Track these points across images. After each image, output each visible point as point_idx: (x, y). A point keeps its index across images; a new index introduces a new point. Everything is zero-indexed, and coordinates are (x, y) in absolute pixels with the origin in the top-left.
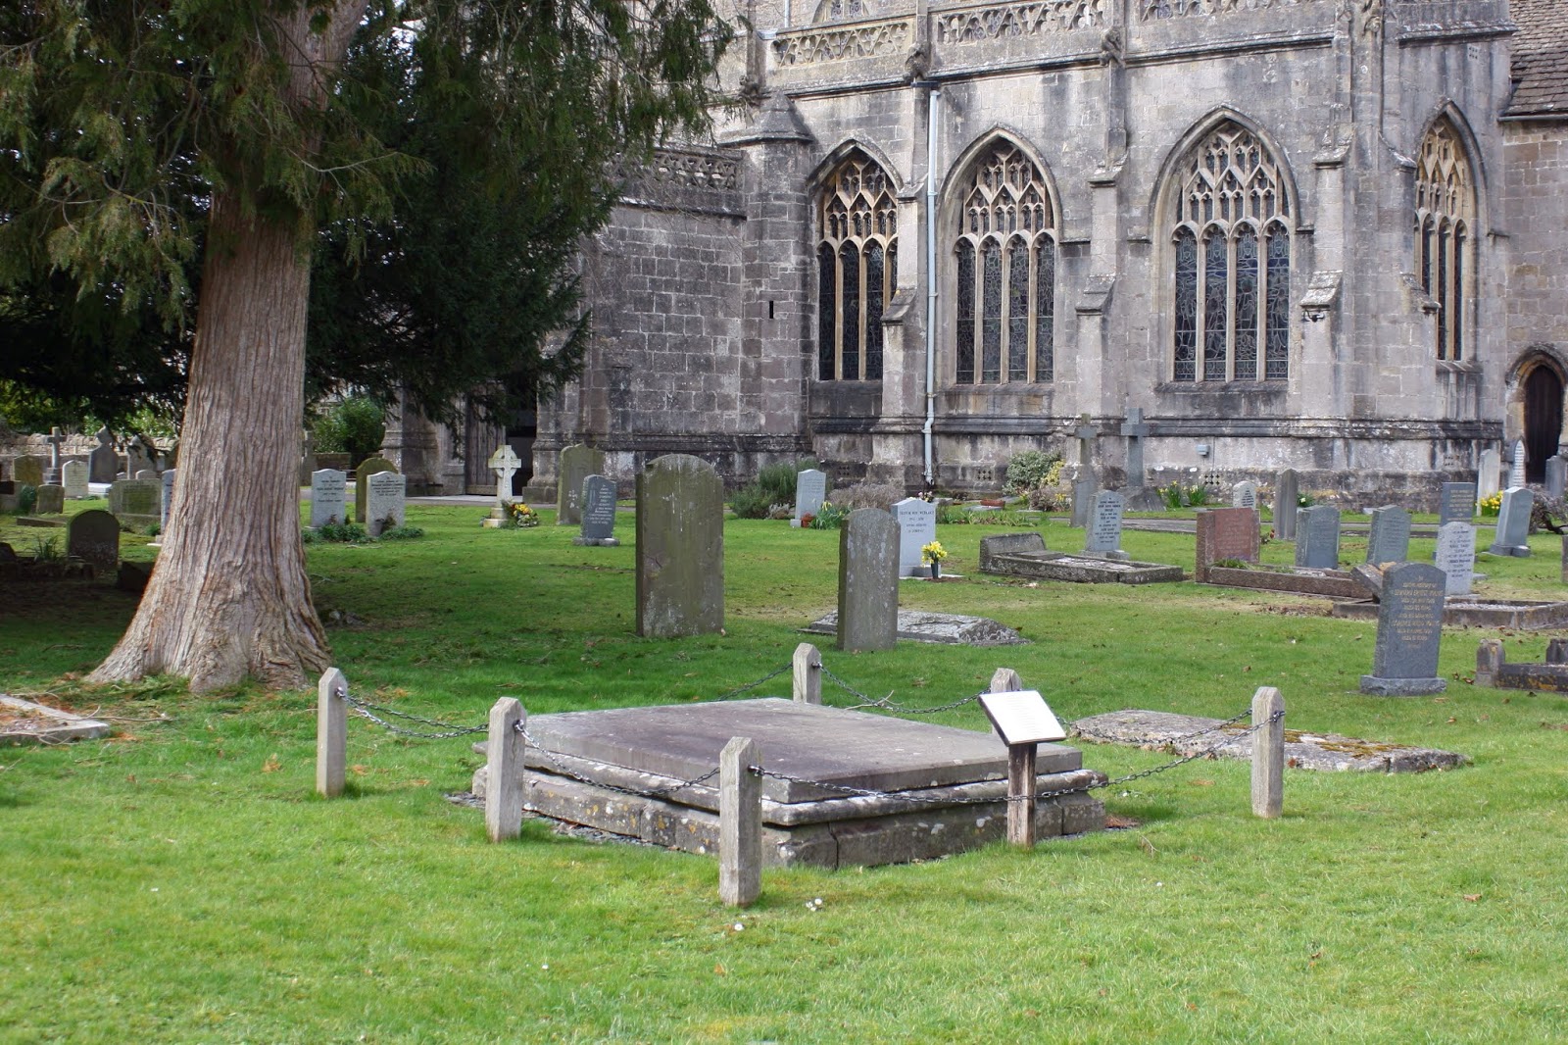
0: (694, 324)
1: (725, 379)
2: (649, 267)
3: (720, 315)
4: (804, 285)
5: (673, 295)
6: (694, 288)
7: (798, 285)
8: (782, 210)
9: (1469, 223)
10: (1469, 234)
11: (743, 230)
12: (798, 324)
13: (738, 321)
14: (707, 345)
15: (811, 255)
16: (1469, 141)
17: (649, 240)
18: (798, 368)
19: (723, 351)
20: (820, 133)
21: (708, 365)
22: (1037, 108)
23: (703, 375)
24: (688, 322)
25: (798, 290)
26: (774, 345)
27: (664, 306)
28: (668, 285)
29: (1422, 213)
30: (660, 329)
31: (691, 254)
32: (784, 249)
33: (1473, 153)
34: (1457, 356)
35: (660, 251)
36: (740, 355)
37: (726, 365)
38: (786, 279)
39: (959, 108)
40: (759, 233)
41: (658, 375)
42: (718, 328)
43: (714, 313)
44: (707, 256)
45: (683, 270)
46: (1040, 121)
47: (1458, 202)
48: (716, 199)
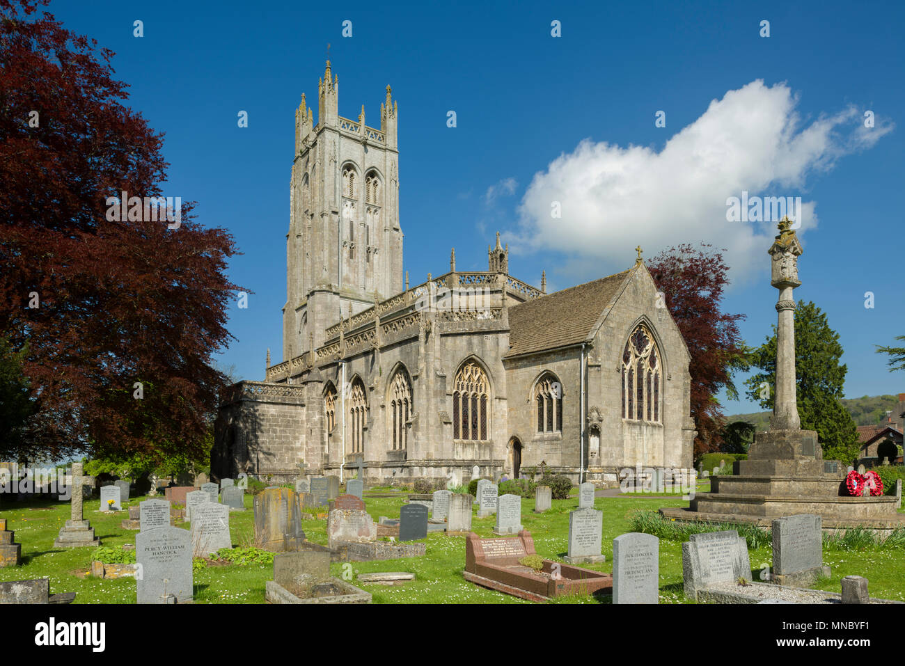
0: (287, 437)
1: (299, 453)
2: (268, 420)
3: (297, 434)
4: (322, 424)
5: (278, 429)
6: (287, 426)
7: (319, 424)
8: (314, 402)
9: (488, 394)
10: (489, 398)
11: (305, 408)
12: (319, 437)
13: (304, 436)
14: (292, 443)
15: (324, 415)
16: (485, 367)
17: (268, 412)
18: (320, 449)
19: (298, 445)
20: (325, 378)
21: (292, 449)
22: (364, 366)
23: (290, 452)
24: (284, 436)
25: (319, 426)
26: (312, 443)
27: (275, 431)
28: (276, 426)
29: (462, 393)
30: (273, 438)
31: (284, 416)
32: (314, 413)
33: (488, 371)
34: (484, 437)
35: (272, 415)
36: (305, 446)
37: (300, 449)
38: (315, 423)
39: (350, 368)
40: (308, 410)
42: (296, 438)
43: (295, 433)
44: (291, 417)
45: (282, 421)
46: (364, 371)
47: (483, 389)
48: (295, 400)
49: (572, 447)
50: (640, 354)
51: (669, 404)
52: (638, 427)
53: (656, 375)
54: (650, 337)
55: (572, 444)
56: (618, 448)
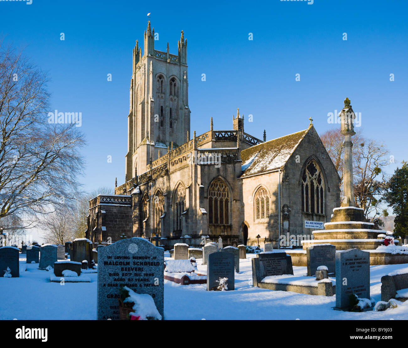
0: (122, 224)
1: (129, 233)
2: (112, 215)
3: (128, 223)
4: (141, 217)
5: (118, 220)
6: (122, 218)
8: (137, 205)
10: (230, 200)
13: (131, 224)
14: (125, 228)
16: (227, 183)
17: (113, 211)
18: (140, 231)
19: (128, 229)
20: (142, 192)
21: (125, 231)
22: (162, 184)
24: (121, 224)
26: (136, 228)
27: (116, 221)
28: (116, 218)
30: (115, 225)
31: (121, 213)
32: (137, 211)
33: (229, 186)
34: (227, 222)
35: (115, 213)
36: (132, 229)
38: (137, 217)
39: (155, 185)
40: (133, 209)
41: (115, 232)
42: (127, 225)
44: (125, 213)
45: (120, 216)
46: (162, 186)
47: (227, 195)
48: (127, 204)
49: (274, 227)
50: (312, 176)
51: (329, 204)
52: (311, 216)
53: (322, 188)
54: (317, 168)
55: (274, 226)
56: (300, 228)
